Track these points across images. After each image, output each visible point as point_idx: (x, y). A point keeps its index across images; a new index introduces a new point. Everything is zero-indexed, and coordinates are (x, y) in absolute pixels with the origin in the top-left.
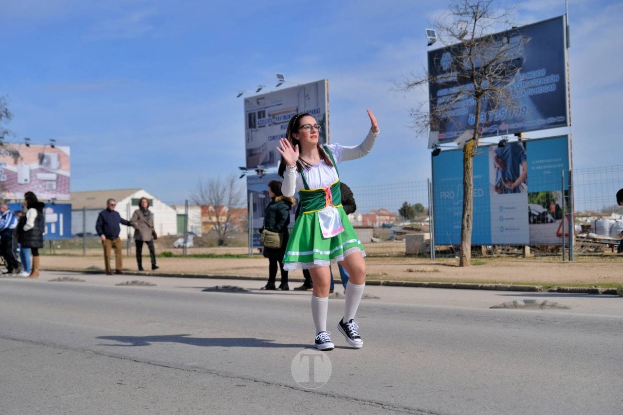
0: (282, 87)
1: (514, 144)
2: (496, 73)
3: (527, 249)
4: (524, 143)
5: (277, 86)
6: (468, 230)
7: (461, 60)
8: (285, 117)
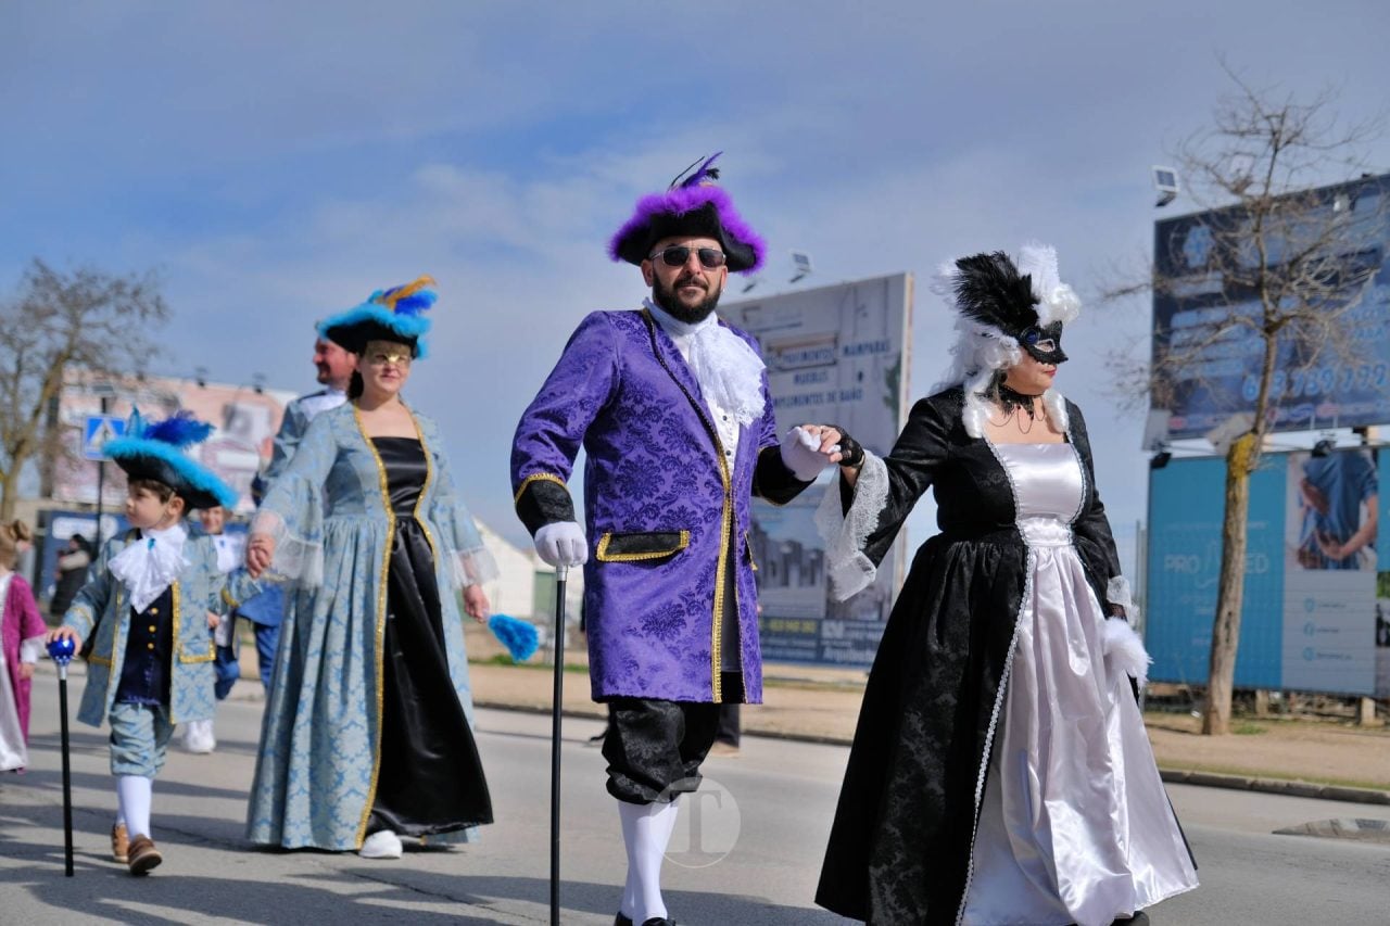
0: (802, 286)
1: (1350, 454)
2: (1318, 277)
3: (1368, 707)
4: (1375, 451)
5: (793, 281)
6: (1228, 648)
7: (1234, 243)
8: (805, 356)
